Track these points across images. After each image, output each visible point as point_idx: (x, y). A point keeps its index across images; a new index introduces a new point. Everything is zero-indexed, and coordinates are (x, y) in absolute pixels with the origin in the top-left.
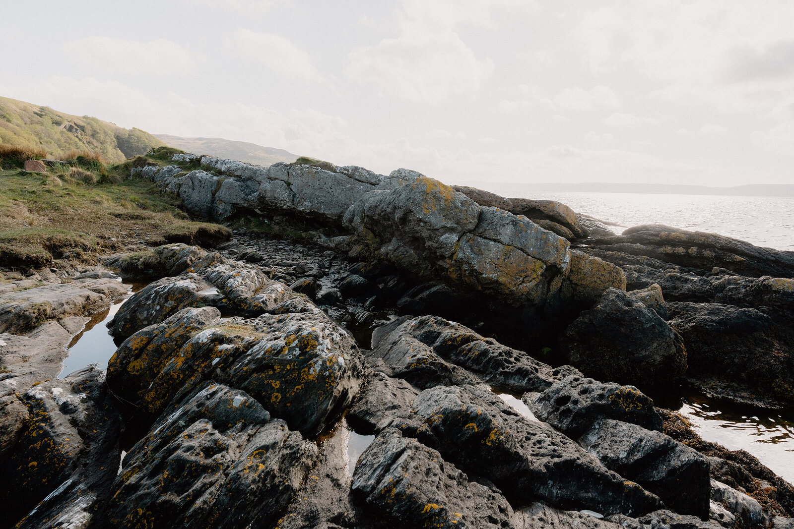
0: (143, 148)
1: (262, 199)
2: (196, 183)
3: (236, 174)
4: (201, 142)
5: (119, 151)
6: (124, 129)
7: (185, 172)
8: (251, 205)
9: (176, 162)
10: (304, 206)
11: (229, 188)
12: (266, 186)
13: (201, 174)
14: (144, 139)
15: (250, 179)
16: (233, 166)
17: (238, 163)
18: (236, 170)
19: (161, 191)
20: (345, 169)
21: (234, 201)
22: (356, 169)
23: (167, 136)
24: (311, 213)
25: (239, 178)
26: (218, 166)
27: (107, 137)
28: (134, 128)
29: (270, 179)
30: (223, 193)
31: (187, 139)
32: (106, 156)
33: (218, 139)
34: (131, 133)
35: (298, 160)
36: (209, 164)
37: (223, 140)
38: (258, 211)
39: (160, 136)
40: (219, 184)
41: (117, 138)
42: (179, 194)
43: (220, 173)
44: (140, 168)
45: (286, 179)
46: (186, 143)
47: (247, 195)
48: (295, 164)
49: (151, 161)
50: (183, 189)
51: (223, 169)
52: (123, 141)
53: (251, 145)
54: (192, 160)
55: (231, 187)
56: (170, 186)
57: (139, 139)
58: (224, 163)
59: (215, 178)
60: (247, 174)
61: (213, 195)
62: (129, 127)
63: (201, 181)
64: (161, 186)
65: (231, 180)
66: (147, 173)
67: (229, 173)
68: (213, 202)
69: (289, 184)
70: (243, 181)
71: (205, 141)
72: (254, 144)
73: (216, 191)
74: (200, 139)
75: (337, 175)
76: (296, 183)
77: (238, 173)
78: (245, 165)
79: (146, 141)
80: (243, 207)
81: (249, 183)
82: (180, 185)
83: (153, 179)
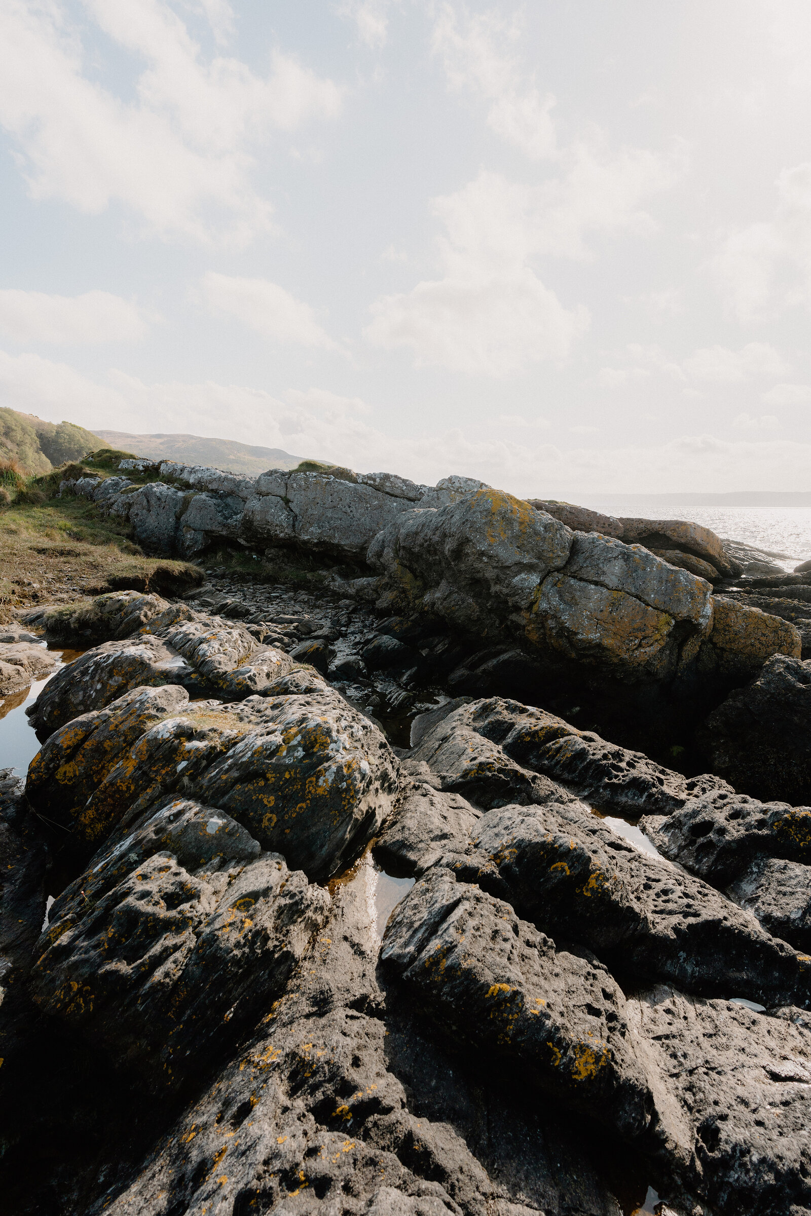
0: (77, 451)
1: (248, 524)
2: (153, 502)
3: (210, 487)
4: (160, 441)
5: (43, 457)
6: (50, 424)
7: (137, 486)
8: (232, 533)
9: (125, 472)
10: (310, 534)
11: (201, 509)
12: (254, 504)
13: (159, 488)
14: (78, 437)
15: (231, 494)
16: (206, 476)
17: (213, 471)
18: (210, 482)
19: (103, 514)
20: (370, 477)
21: (208, 527)
22: (386, 477)
23: (109, 433)
24: (320, 543)
25: (214, 493)
26: (185, 476)
27: (26, 436)
28: (64, 422)
29: (260, 493)
30: (191, 516)
31: (140, 436)
32: (25, 463)
33: (184, 436)
34: (61, 429)
35: (301, 465)
36: (171, 474)
37: (192, 437)
38: (242, 541)
39: (101, 433)
40: (186, 502)
41: (41, 436)
42: (128, 519)
43: (187, 486)
44: (72, 481)
45: (283, 494)
46: (138, 442)
47: (227, 518)
48: (297, 471)
49: (88, 470)
50: (134, 510)
51: (191, 481)
52: (49, 441)
53: (232, 443)
54: (146, 468)
55: (203, 506)
56: (115, 507)
57: (71, 438)
58: (193, 471)
59: (180, 494)
60: (226, 487)
61: (178, 518)
62: (56, 421)
63: (159, 499)
64: (102, 507)
65: (204, 496)
66: (83, 488)
67: (200, 486)
68: (177, 528)
69: (287, 501)
70: (221, 497)
71: (166, 439)
72: (236, 443)
73: (182, 513)
74: (159, 436)
75: (359, 487)
76: (298, 500)
77: (214, 486)
78: (223, 475)
79: (82, 440)
80: (221, 536)
81: (229, 500)
82: (130, 505)
83: (92, 497)
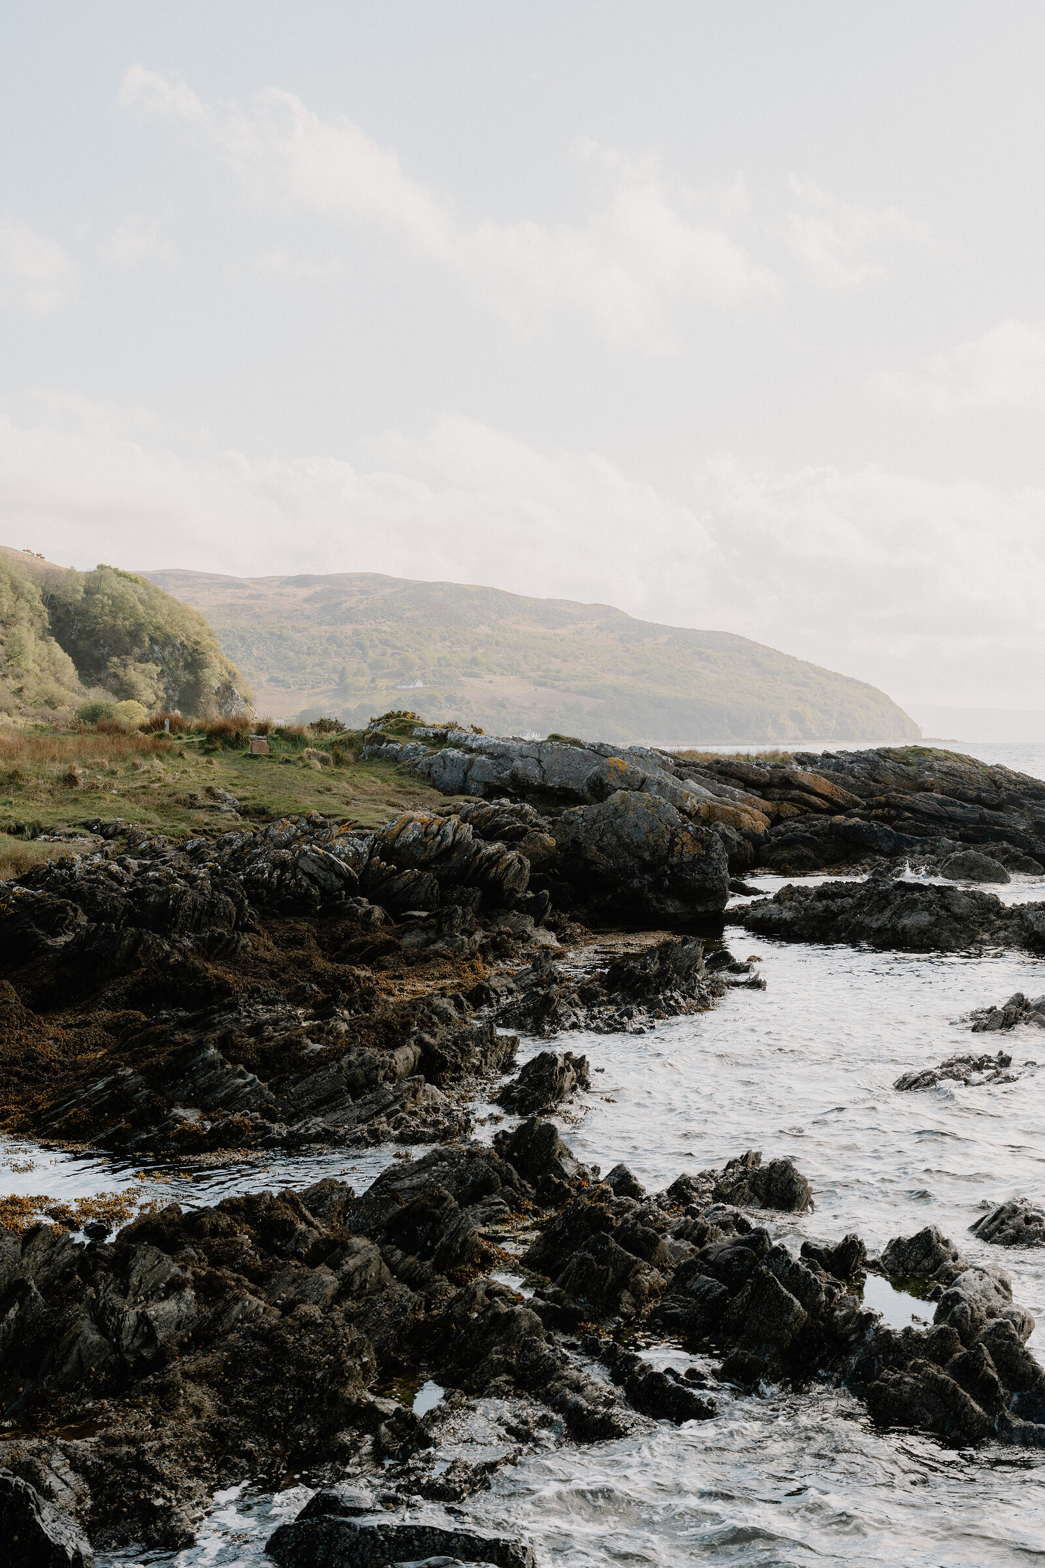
1: (514, 776)
2: (447, 762)
3: (488, 751)
7: (437, 752)
8: (504, 784)
9: (421, 738)
10: (554, 782)
11: (482, 767)
12: (518, 763)
13: (454, 753)
15: (502, 756)
16: (484, 743)
17: (490, 739)
18: (488, 748)
20: (592, 746)
21: (487, 780)
22: (602, 745)
24: (561, 789)
25: (491, 755)
26: (469, 742)
29: (522, 756)
30: (475, 772)
35: (550, 737)
36: (458, 740)
38: (511, 790)
40: (471, 762)
42: (431, 773)
43: (470, 750)
44: (376, 746)
45: (537, 757)
47: (500, 773)
48: (546, 741)
49: (390, 737)
50: (434, 768)
51: (474, 747)
54: (437, 735)
55: (483, 765)
56: (420, 765)
58: (475, 739)
59: (467, 756)
60: (500, 750)
61: (465, 774)
63: (452, 760)
64: (410, 765)
65: (483, 758)
66: (388, 752)
67: (480, 750)
68: (465, 780)
69: (539, 761)
70: (496, 758)
73: (468, 770)
75: (585, 752)
76: (546, 760)
77: (491, 750)
78: (497, 742)
80: (496, 786)
81: (501, 761)
82: (431, 764)
83: (396, 759)
